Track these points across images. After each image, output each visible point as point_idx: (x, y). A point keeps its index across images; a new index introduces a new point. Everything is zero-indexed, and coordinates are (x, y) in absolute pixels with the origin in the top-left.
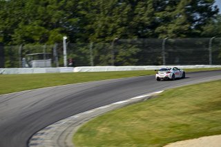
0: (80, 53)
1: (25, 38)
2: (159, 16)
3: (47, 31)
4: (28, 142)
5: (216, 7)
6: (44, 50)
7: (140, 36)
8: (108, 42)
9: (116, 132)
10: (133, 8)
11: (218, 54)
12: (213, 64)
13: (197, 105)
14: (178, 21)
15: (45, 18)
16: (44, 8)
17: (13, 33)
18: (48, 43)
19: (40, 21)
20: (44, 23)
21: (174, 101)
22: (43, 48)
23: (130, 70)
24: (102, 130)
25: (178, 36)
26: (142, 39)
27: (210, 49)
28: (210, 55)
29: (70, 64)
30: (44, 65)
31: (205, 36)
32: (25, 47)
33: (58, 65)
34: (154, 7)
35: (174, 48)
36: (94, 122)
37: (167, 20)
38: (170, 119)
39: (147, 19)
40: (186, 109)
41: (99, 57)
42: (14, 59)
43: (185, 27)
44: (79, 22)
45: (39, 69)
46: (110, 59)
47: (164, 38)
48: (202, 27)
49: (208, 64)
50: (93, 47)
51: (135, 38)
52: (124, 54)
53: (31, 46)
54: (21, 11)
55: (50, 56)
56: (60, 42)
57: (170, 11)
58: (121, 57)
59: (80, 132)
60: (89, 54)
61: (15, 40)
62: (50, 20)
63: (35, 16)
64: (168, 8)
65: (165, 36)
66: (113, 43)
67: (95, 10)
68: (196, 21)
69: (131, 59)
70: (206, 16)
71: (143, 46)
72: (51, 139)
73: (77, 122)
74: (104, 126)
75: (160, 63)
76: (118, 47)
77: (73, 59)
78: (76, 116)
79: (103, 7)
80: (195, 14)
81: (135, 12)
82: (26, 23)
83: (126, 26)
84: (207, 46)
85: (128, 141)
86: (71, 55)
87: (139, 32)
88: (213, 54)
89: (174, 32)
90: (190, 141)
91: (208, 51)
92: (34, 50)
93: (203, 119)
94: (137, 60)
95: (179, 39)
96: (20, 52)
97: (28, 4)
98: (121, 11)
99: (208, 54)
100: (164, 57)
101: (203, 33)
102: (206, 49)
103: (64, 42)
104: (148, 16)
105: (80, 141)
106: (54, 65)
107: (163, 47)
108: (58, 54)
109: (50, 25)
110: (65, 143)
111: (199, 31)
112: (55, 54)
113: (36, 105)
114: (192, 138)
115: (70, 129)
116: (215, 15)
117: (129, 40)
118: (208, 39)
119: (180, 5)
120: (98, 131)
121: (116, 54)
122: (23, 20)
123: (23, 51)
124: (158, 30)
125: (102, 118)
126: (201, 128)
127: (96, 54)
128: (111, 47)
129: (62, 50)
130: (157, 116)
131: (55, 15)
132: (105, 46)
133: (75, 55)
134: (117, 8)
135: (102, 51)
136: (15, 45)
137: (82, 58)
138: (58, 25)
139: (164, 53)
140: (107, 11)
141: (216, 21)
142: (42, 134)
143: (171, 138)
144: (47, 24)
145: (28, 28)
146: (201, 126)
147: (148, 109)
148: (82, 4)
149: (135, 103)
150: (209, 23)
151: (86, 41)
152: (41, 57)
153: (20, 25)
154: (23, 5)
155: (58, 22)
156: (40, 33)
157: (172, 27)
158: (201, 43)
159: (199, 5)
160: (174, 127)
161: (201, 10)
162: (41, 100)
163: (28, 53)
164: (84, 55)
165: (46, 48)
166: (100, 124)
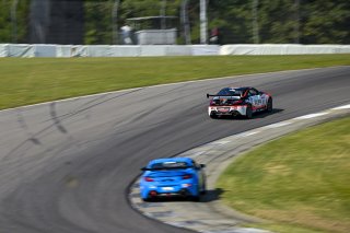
0: (233, 19)
4: (128, 191)
6: (162, 11)
9: (301, 174)
22: (159, 8)
24: (274, 169)
29: (213, 39)
33: (189, 38)
36: (259, 154)
41: (269, 26)
42: (104, 28)
45: (153, 47)
46: (291, 30)
50: (259, 7)
52: (320, 21)
55: (173, 23)
58: (314, 26)
59: (230, 172)
60: (251, 20)
69: (334, 32)
73: (225, 153)
74: (278, 163)
76: (307, 7)
77: (219, 30)
78: (223, 142)
85: (324, 192)
86: (215, 20)
92: (142, 11)
94: (345, 33)
96: (114, 14)
106: (181, 41)
108: (191, 19)
112: (184, 19)
120: (266, 172)
121: (304, 20)
123: (120, 12)
125: (275, 147)
127: (265, 21)
128: (295, 6)
129: (198, 11)
133: (223, 22)
137: (236, 27)
149: (339, 117)
152: (155, 24)
162: (154, 110)
163: (130, 16)
164: (241, 21)
165: (167, 8)
166: (269, 157)
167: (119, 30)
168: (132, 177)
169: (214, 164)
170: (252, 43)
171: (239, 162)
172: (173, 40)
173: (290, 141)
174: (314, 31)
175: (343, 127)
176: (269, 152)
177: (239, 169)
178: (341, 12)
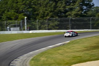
1: (8, 18)
2: (67, 8)
3: (18, 14)
5: (93, 3)
6: (16, 23)
7: (59, 17)
8: (45, 19)
9: (49, 60)
10: (56, 4)
11: (94, 24)
12: (92, 29)
13: (85, 48)
14: (76, 10)
15: (17, 8)
16: (16, 4)
17: (2, 16)
18: (18, 20)
19: (14, 10)
20: (16, 11)
21: (75, 46)
22: (15, 22)
23: (55, 32)
24: (42, 59)
25: (76, 16)
26: (60, 18)
27: (91, 22)
28: (91, 25)
29: (28, 29)
30: (16, 30)
31: (88, 16)
32: (8, 22)
33: (22, 29)
34: (66, 4)
35: (75, 22)
36: (39, 55)
37: (71, 9)
38: (73, 54)
39: (62, 9)
40: (80, 49)
41: (41, 26)
42: (3, 27)
43: (79, 13)
44: (32, 10)
45: (14, 31)
46: (46, 27)
47: (70, 17)
48: (87, 12)
49: (90, 29)
50: (38, 22)
51: (57, 18)
53: (10, 21)
54: (6, 6)
55: (19, 26)
56: (23, 19)
57: (73, 5)
58: (51, 26)
59: (32, 60)
60: (37, 25)
61: (3, 19)
62: (19, 10)
63: (12, 8)
64: (72, 4)
65: (70, 16)
66: (47, 20)
67: (39, 5)
68: (84, 10)
69: (55, 27)
70: (88, 8)
71: (60, 21)
72: (20, 63)
73: (31, 55)
74: (43, 57)
75: (68, 28)
76: (49, 21)
78: (31, 53)
79: (43, 3)
80: (84, 7)
81: (57, 6)
82: (8, 11)
83: (53, 12)
84: (89, 21)
85: (54, 64)
86: (28, 25)
87: (59, 15)
88: (92, 24)
89: (74, 15)
90: (82, 64)
91: (90, 23)
92: (11, 23)
93: (88, 54)
94: (58, 27)
95: (77, 18)
96: (5, 24)
97: (9, 2)
98: (51, 5)
99: (90, 25)
100: (70, 26)
101: (88, 15)
102: (89, 22)
103: (25, 20)
104: (63, 8)
105: (32, 64)
106: (21, 30)
107: (70, 22)
108: (23, 25)
109: (19, 12)
110: (26, 65)
111: (85, 14)
112: (21, 25)
113: (13, 48)
114: (83, 62)
115: (28, 59)
116: (93, 7)
117: (54, 19)
118: (89, 18)
119: (77, 3)
121: (49, 25)
122: (7, 9)
123: (7, 23)
124: (67, 14)
125: (43, 54)
126: (87, 58)
128: (46, 21)
129: (24, 23)
130: (67, 52)
131: (21, 7)
132: (43, 21)
133: (30, 25)
134: (49, 4)
135: (42, 23)
136: (3, 21)
137: (33, 26)
138: (22, 12)
139: (70, 24)
140: (44, 6)
141: (93, 10)
142: (16, 61)
143: (73, 62)
144: (18, 11)
145: (9, 13)
146: (87, 57)
147: (63, 49)
148: (33, 3)
149: (57, 47)
150: (90, 11)
151: (35, 19)
152: (15, 26)
153: (6, 12)
154: (7, 3)
155: (22, 11)
156: (15, 16)
157: (74, 13)
158: (86, 20)
159: (86, 2)
160: (75, 57)
161: (86, 5)
162: (15, 46)
163: (9, 24)
164: (34, 25)
165: (17, 22)
166: (41, 56)
167: (6, 28)
168: (10, 61)
169: (29, 58)
170: (37, 30)
171: (34, 57)
172: (19, 30)
173: (46, 52)
174: (51, 27)
175: (58, 49)
176: (41, 55)
177: (35, 59)
178: (57, 23)
